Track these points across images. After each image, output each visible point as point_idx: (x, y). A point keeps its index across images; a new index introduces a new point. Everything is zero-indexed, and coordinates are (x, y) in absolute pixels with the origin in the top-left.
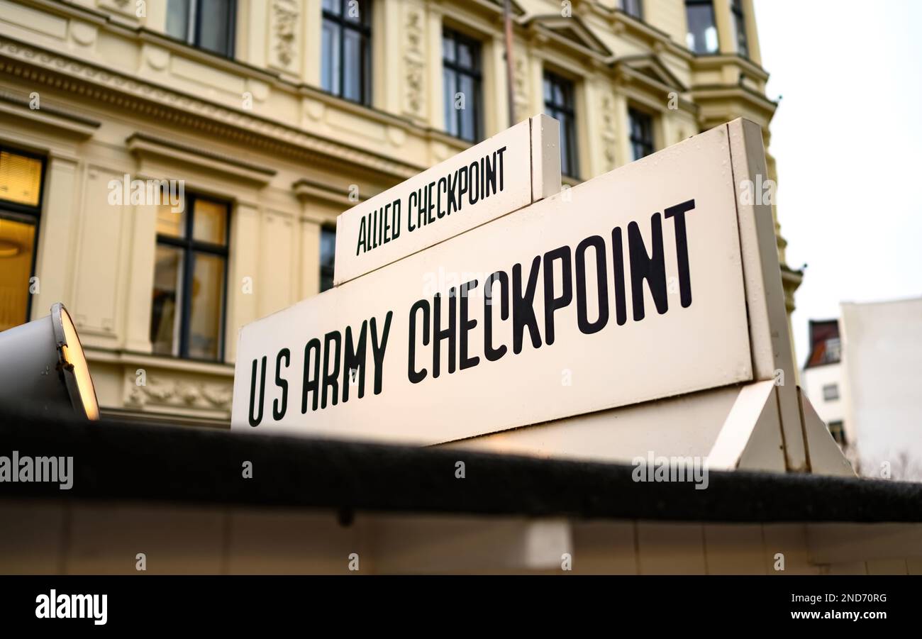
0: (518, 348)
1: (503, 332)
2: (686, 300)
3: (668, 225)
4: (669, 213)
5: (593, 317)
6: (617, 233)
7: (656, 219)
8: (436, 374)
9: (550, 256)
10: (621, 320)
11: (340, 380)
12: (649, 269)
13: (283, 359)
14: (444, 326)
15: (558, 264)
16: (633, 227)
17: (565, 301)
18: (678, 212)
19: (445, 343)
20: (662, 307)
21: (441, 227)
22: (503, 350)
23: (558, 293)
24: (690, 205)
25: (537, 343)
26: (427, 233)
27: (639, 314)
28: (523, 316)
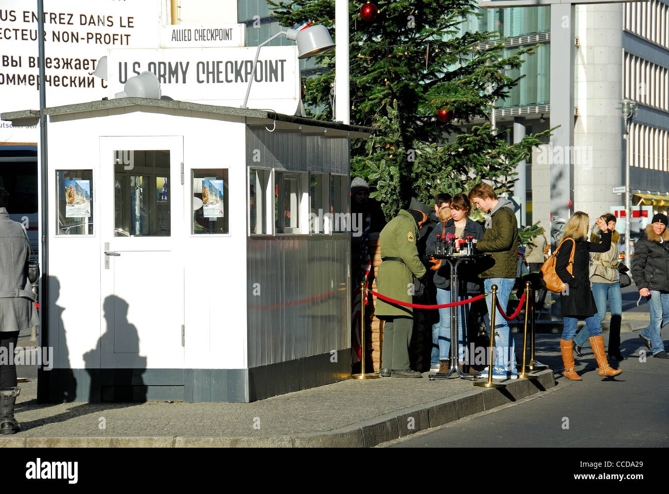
0: (236, 81)
1: (231, 76)
2: (282, 80)
3: (279, 64)
4: (280, 61)
5: (259, 78)
6: (266, 61)
7: (276, 61)
8: (208, 82)
9: (247, 62)
10: (266, 81)
11: (167, 76)
12: (274, 71)
13: (137, 66)
14: (211, 70)
15: (249, 64)
16: (270, 62)
17: (250, 73)
18: (282, 61)
19: (211, 76)
20: (277, 80)
21: (206, 43)
22: (231, 81)
23: (249, 71)
24: (285, 61)
25: (242, 81)
26: (201, 43)
27: (271, 80)
28: (238, 73)
